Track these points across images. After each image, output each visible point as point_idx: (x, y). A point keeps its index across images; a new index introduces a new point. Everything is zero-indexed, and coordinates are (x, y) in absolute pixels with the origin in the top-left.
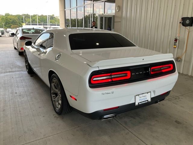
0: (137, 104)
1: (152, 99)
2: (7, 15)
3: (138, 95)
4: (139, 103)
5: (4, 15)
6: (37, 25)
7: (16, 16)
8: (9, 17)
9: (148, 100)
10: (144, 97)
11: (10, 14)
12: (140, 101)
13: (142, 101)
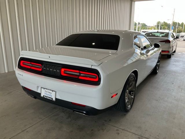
3: (44, 89)
9: (52, 98)
12: (45, 95)
13: (47, 96)
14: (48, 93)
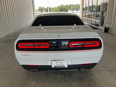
0: (53, 66)
1: (68, 66)
2: (62, 5)
3: (55, 61)
4: (55, 66)
5: (60, 6)
6: (74, 10)
7: (66, 6)
8: (62, 7)
9: (64, 66)
10: (61, 63)
11: (63, 5)
12: (57, 65)
13: (58, 65)
14: (59, 63)
